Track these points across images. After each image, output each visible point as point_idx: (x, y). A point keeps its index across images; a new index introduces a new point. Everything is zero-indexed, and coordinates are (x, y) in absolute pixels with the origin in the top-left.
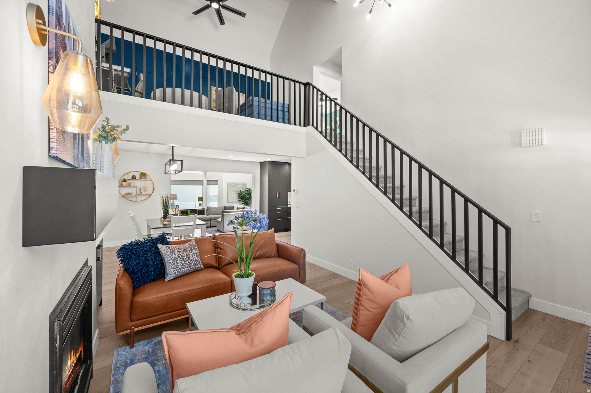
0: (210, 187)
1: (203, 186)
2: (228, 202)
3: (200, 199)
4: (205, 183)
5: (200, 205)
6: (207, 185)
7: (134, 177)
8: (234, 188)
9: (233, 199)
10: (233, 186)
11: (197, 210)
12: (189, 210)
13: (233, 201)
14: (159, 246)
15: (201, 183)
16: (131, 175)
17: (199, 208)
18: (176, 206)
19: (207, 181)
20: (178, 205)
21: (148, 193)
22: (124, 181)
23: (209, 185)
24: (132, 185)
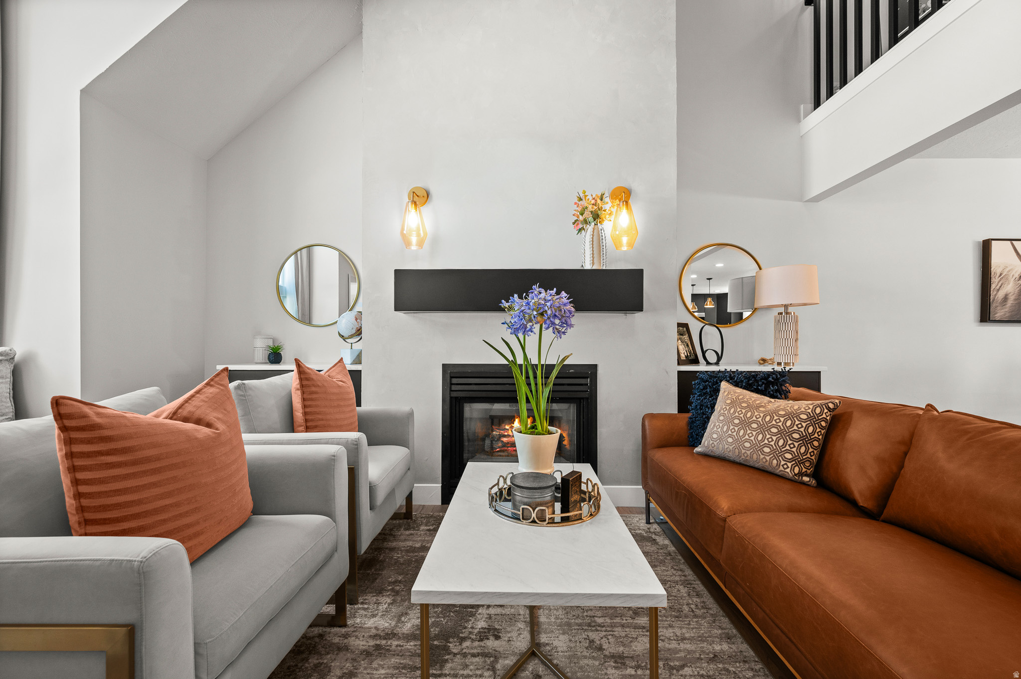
14: (724, 385)
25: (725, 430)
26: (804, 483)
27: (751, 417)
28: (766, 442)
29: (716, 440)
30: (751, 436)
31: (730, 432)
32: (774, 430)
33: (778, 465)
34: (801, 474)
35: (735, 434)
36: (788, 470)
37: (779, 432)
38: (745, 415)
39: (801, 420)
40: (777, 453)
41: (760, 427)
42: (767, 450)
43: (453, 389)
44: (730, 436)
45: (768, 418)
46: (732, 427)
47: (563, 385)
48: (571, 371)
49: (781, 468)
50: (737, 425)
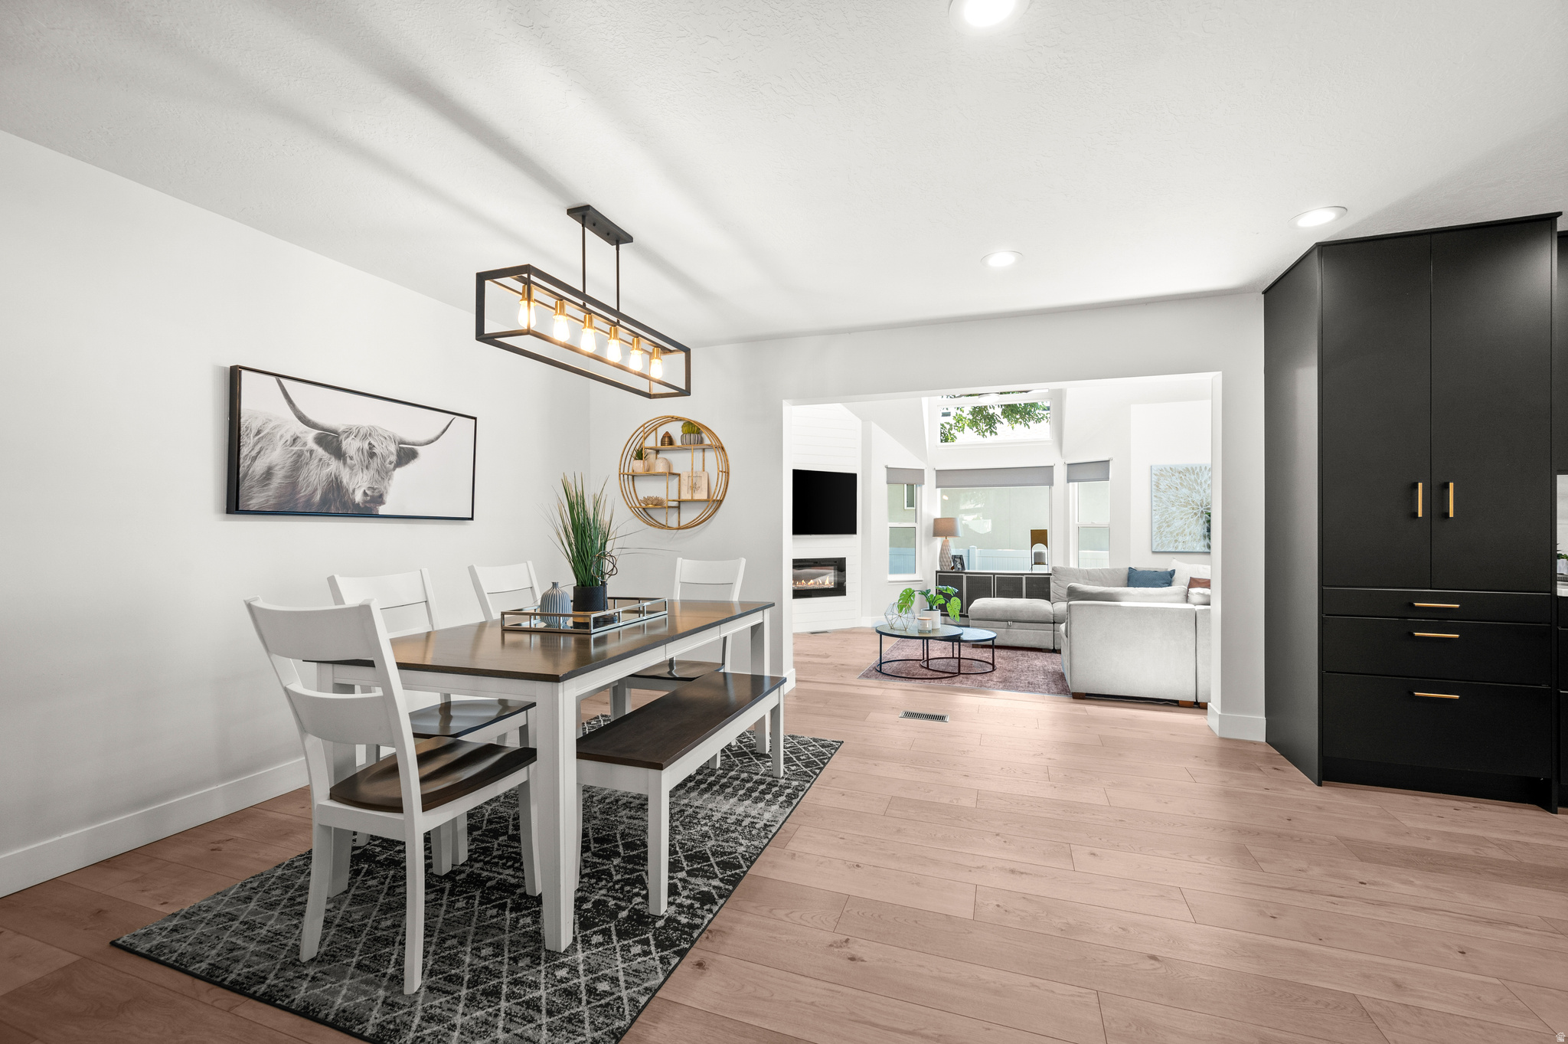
0: (1074, 487)
1: (1053, 488)
2: (1154, 552)
3: (1039, 537)
4: (1060, 474)
5: (1039, 559)
6: (1069, 481)
7: (668, 441)
8: (1185, 491)
9: (1180, 539)
10: (1178, 481)
11: (1024, 577)
12: (994, 574)
13: (1179, 550)
15: (1043, 475)
16: (661, 432)
17: (1033, 572)
18: (954, 561)
19: (1066, 466)
20: (961, 558)
21: (705, 497)
22: (640, 455)
23: (1076, 483)
24: (660, 467)
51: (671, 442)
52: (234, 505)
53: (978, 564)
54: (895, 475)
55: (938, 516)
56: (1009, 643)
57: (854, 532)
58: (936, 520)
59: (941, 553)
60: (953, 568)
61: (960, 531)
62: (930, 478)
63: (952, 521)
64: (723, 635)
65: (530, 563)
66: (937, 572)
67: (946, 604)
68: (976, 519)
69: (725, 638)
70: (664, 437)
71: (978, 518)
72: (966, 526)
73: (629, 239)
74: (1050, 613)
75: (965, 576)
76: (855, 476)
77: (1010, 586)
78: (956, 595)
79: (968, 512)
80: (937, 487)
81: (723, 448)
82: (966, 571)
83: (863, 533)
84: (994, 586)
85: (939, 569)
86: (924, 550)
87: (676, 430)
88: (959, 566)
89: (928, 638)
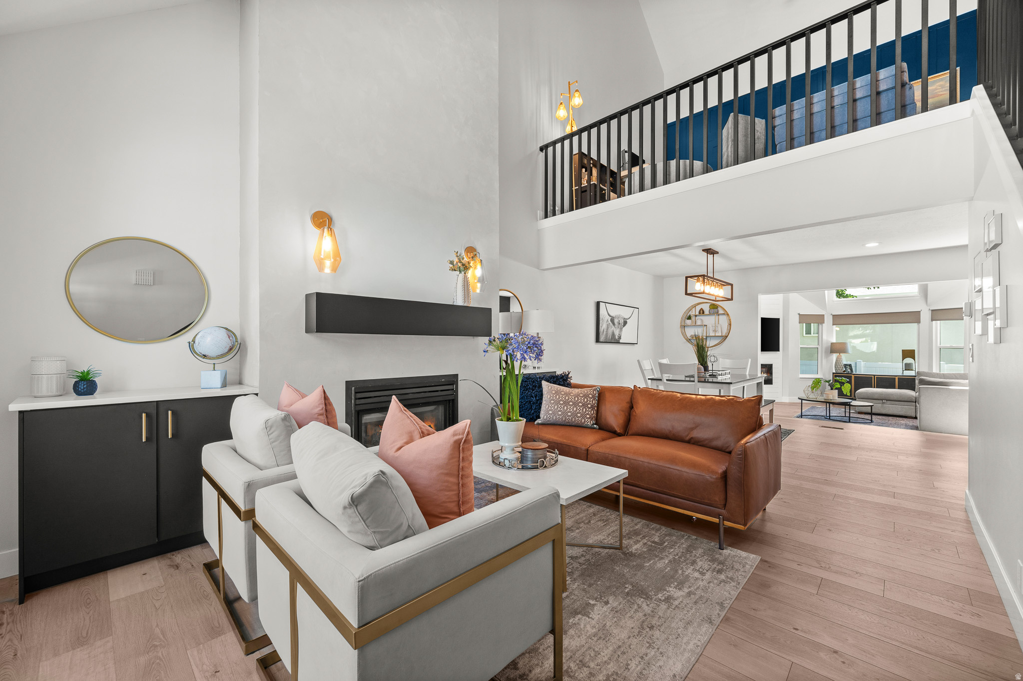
0: (937, 324)
1: (921, 324)
3: (909, 354)
4: (925, 316)
5: (908, 367)
6: (932, 320)
7: (702, 312)
11: (897, 378)
14: (544, 383)
15: (914, 317)
16: (698, 308)
17: (904, 375)
18: (845, 367)
19: (931, 312)
20: (850, 365)
21: (721, 335)
22: (689, 318)
23: (939, 322)
24: (699, 323)
25: (556, 408)
26: (594, 428)
27: (568, 399)
28: (578, 411)
29: (551, 414)
30: (571, 409)
31: (559, 409)
32: (580, 404)
33: (585, 422)
34: (593, 424)
35: (562, 409)
36: (589, 423)
37: (583, 405)
38: (565, 398)
39: (581, 397)
40: (583, 416)
41: (574, 404)
42: (579, 415)
43: (357, 403)
44: (560, 411)
45: (576, 399)
46: (559, 406)
47: (437, 391)
48: (443, 380)
49: (586, 423)
50: (562, 404)
51: (703, 313)
52: (598, 340)
53: (862, 369)
54: (803, 318)
55: (834, 341)
56: (884, 412)
57: (778, 350)
58: (832, 344)
59: (836, 363)
60: (844, 371)
61: (850, 350)
62: (828, 320)
63: (844, 344)
64: (743, 385)
65: (651, 360)
66: (833, 373)
67: (841, 387)
68: (864, 342)
69: (744, 387)
70: (700, 310)
71: (866, 341)
72: (854, 347)
73: (717, 253)
74: (913, 396)
75: (853, 376)
76: (778, 320)
77: (886, 382)
78: (848, 382)
79: (856, 337)
80: (833, 325)
81: (728, 315)
82: (854, 373)
83: (783, 350)
84: (874, 382)
85: (834, 372)
86: (824, 361)
87: (706, 308)
88: (849, 370)
89: (830, 403)
